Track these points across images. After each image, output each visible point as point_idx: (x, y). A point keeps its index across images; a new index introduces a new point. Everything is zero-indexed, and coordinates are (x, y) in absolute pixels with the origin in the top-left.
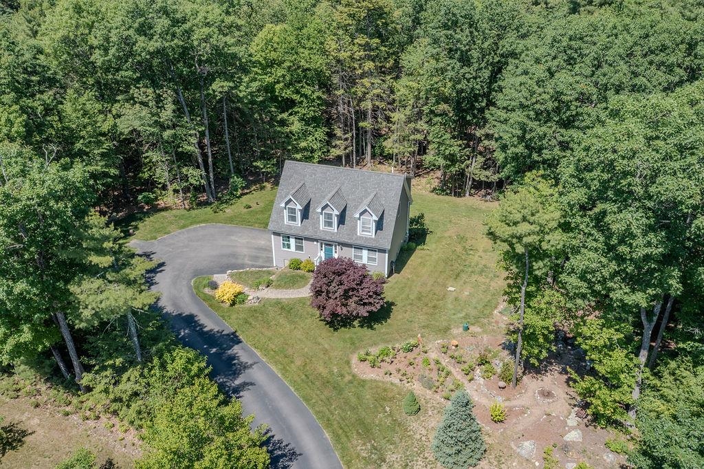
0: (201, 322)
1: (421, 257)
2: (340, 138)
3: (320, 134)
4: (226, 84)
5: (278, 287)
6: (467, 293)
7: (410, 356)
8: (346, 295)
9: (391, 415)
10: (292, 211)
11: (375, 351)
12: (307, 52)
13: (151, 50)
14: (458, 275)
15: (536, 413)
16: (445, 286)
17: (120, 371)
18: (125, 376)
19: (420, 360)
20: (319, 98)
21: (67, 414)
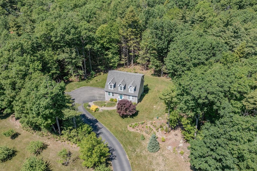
0: (87, 116)
1: (147, 97)
2: (123, 58)
3: (117, 57)
4: (90, 46)
5: (107, 106)
6: (159, 108)
7: (143, 125)
8: (126, 110)
9: (137, 140)
10: (111, 86)
11: (134, 124)
12: (113, 34)
13: (70, 38)
14: (157, 103)
15: (173, 140)
16: (153, 106)
17: (71, 130)
18: (72, 131)
19: (145, 126)
20: (117, 47)
21: (57, 141)
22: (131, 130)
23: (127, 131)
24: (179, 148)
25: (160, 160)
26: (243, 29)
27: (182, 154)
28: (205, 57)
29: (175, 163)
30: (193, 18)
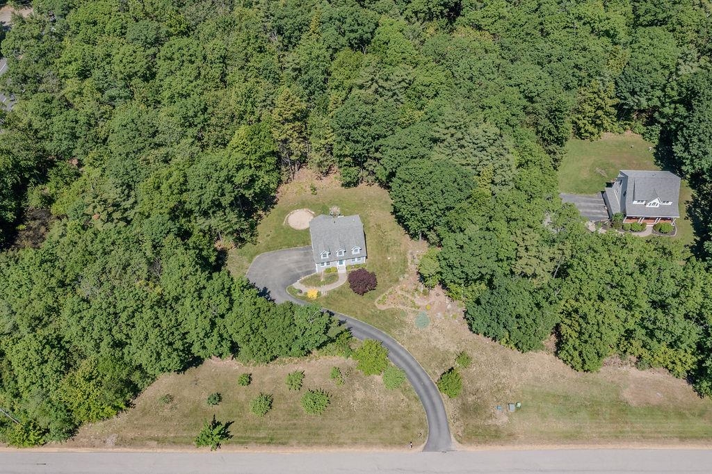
1: (370, 245)
5: (328, 284)
6: (395, 259)
7: (392, 295)
9: (398, 319)
10: (325, 255)
11: (380, 298)
14: (388, 250)
15: (437, 302)
16: (386, 258)
19: (396, 296)
22: (384, 308)
23: (378, 312)
24: (448, 311)
25: (436, 333)
27: (454, 317)
29: (453, 330)
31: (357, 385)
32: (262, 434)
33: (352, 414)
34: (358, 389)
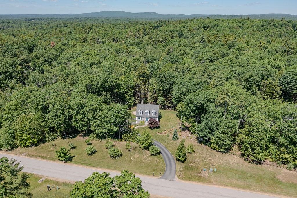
1: (162, 119)
3: (133, 99)
5: (139, 126)
6: (172, 124)
7: (166, 131)
9: (165, 138)
10: (140, 112)
11: (160, 132)
12: (131, 82)
14: (169, 121)
15: (185, 134)
20: (133, 91)
21: (119, 142)
23: (157, 135)
26: (213, 74)
27: (191, 138)
28: (195, 88)
30: (183, 69)
31: (137, 153)
32: (87, 162)
33: (130, 162)
34: (137, 154)
